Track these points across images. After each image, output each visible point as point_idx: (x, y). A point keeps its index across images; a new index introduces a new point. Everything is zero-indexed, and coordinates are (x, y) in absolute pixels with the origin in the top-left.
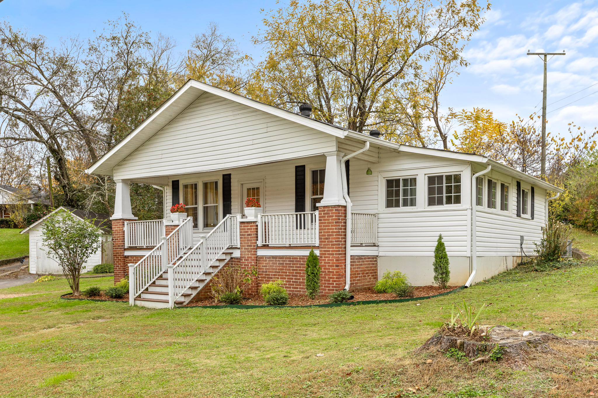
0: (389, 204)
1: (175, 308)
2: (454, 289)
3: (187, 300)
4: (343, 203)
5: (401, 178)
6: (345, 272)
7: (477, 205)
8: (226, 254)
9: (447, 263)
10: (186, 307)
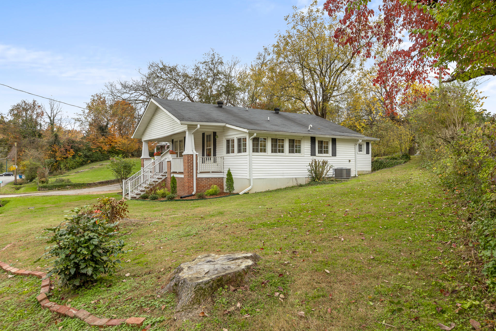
0: (228, 152)
1: (131, 199)
2: (234, 194)
3: (138, 197)
4: (191, 153)
5: (230, 139)
6: (193, 185)
7: (253, 152)
8: (163, 175)
9: (233, 183)
10: (137, 200)
